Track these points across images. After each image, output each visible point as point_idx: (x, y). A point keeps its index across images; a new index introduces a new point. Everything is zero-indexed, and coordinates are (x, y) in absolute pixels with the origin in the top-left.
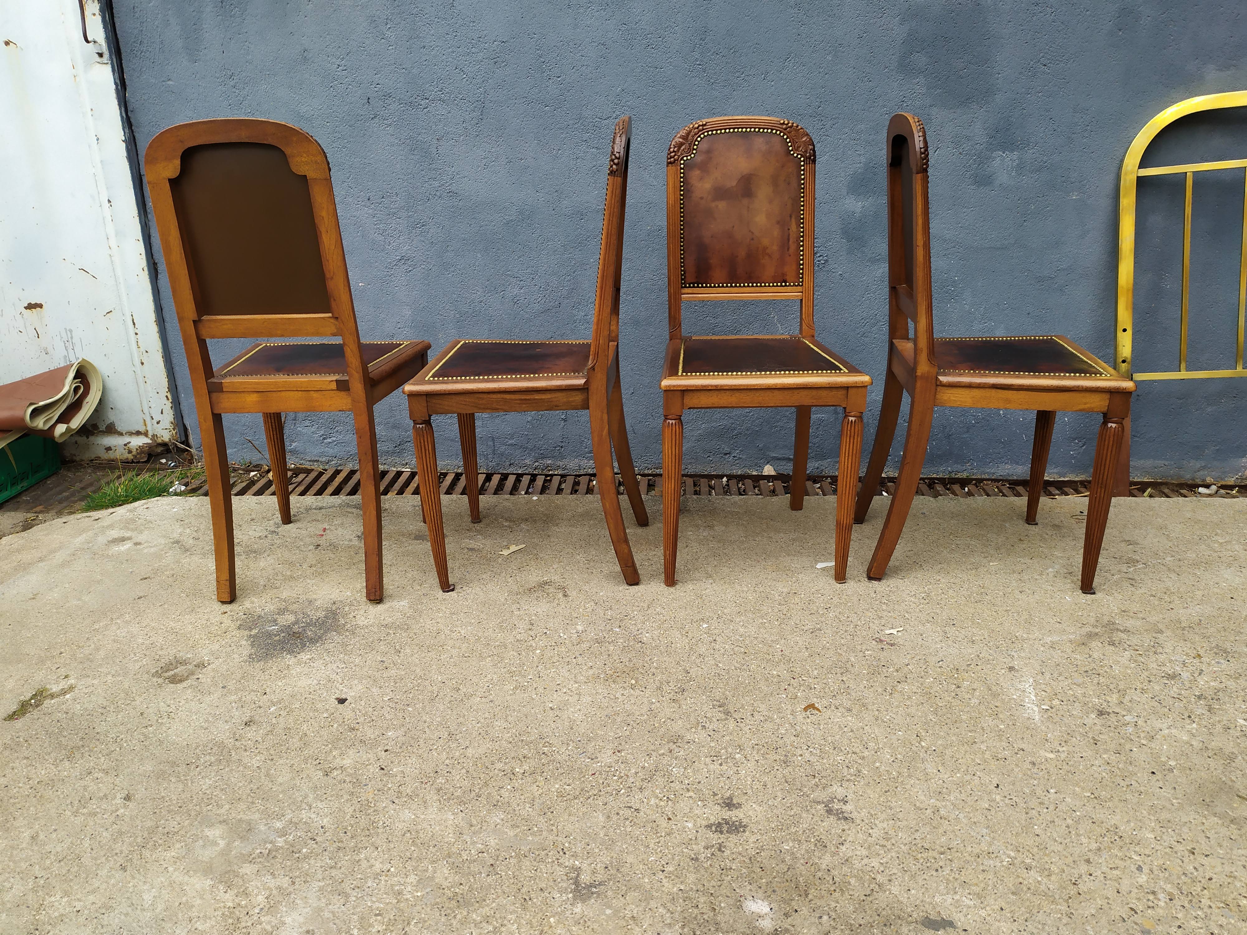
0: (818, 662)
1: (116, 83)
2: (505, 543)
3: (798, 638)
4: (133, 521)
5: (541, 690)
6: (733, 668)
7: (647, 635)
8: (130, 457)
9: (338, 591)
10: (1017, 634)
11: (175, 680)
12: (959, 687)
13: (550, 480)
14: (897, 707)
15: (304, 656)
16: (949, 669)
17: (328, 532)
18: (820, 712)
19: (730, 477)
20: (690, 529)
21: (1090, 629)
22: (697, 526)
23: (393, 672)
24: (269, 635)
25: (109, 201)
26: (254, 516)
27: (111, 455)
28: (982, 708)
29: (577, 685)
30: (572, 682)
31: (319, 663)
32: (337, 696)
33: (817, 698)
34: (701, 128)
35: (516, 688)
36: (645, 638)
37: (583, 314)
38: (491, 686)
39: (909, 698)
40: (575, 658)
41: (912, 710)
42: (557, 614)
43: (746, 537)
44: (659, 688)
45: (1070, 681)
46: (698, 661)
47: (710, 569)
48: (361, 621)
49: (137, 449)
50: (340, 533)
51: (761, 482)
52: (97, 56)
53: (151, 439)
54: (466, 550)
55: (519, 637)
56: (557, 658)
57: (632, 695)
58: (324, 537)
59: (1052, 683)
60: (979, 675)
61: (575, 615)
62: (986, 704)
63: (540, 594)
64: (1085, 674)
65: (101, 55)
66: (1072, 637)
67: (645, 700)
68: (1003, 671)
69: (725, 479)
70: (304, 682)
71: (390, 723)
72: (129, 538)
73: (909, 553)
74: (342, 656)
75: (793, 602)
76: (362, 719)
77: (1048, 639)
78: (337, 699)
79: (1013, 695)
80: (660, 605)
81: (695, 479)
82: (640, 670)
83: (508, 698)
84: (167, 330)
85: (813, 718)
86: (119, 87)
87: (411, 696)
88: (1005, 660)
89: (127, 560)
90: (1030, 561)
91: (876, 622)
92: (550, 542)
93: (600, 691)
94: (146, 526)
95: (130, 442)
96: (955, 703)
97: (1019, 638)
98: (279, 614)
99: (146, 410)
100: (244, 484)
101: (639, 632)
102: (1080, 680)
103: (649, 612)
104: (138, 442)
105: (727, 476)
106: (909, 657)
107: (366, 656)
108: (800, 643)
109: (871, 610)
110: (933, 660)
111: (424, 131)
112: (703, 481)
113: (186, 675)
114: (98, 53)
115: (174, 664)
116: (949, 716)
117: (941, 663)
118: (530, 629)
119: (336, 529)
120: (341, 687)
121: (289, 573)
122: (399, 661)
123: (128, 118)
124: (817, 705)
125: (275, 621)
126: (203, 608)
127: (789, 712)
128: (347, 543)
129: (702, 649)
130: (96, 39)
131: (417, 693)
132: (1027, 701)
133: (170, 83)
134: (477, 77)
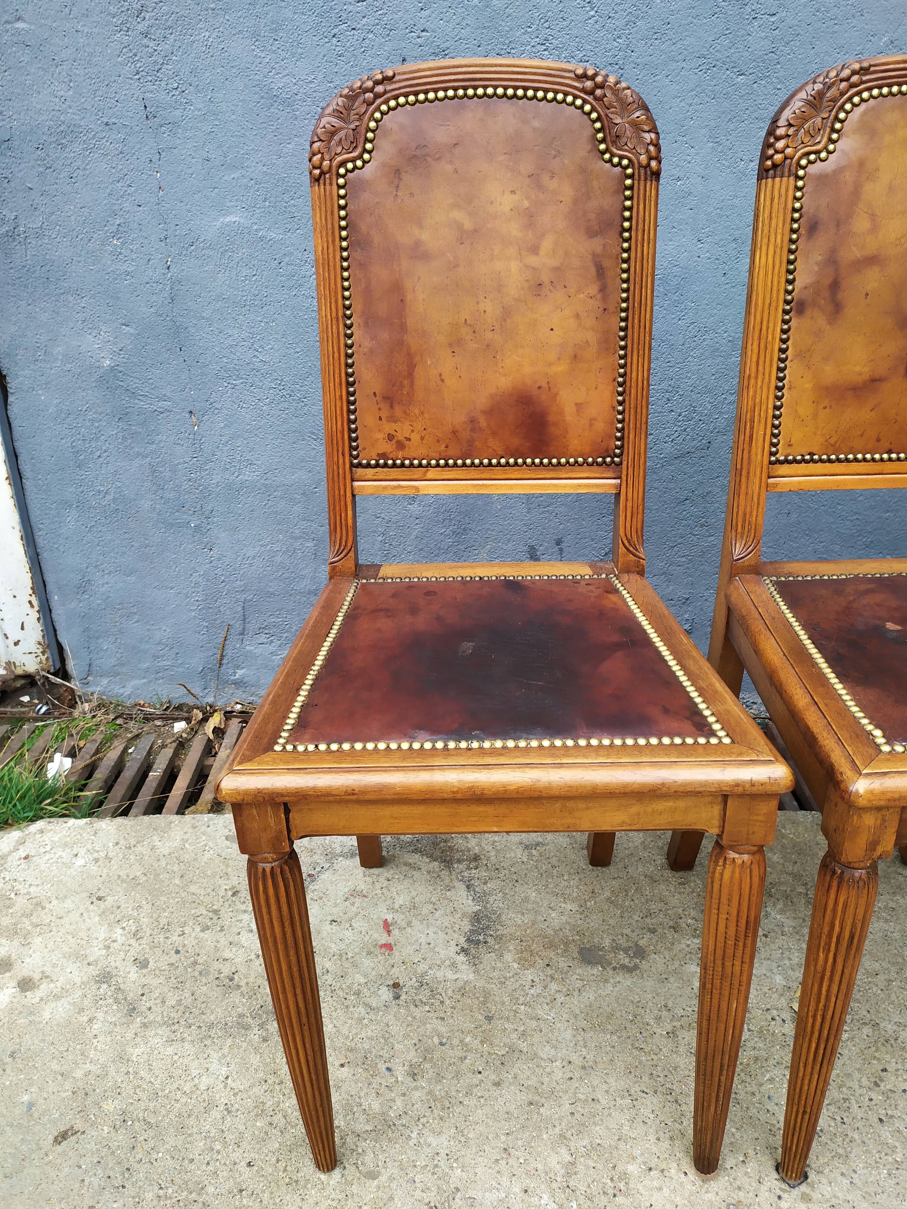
17: (395, 933)
50: (424, 938)
53: (5, 668)
58: (397, 954)
84: (27, 493)
89: (12, 1055)
94: (34, 919)
100: (169, 752)
119: (410, 925)
128: (451, 974)
133: (20, 25)
134: (617, 16)
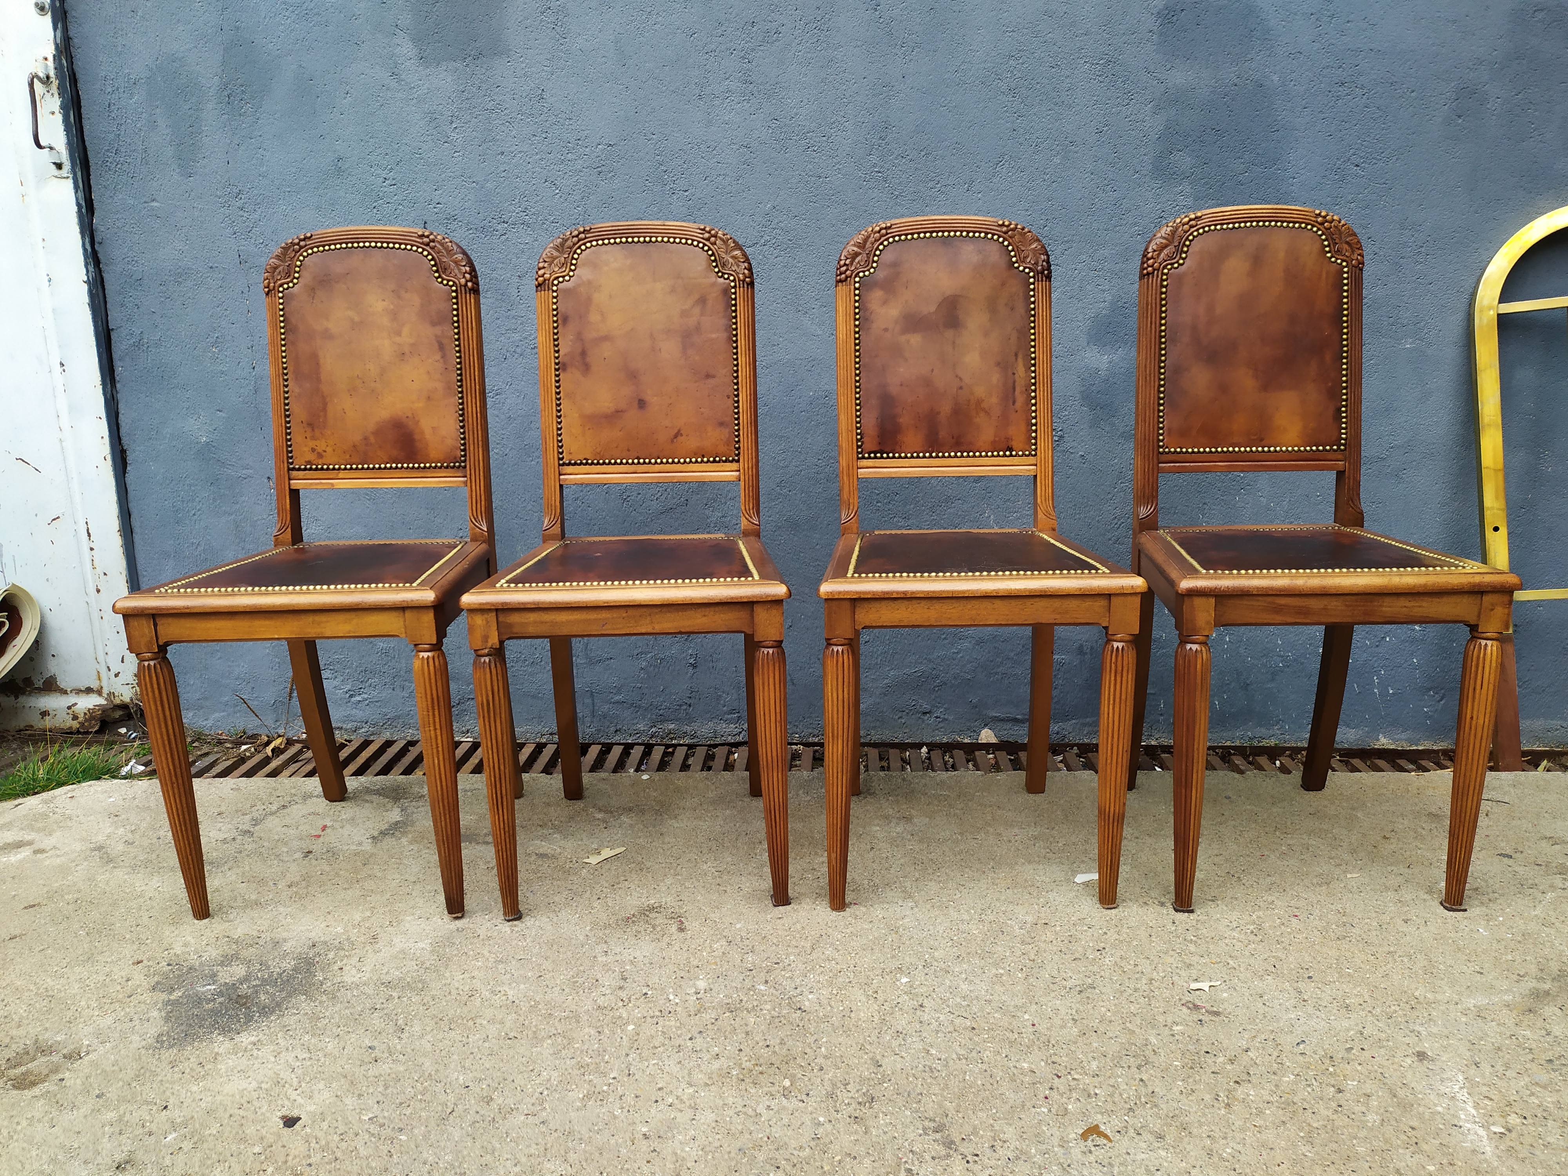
0: (1095, 1045)
1: (78, 205)
2: (595, 846)
3: (1058, 1002)
4: (45, 816)
5: (630, 1099)
6: (954, 1056)
7: (810, 997)
8: (75, 725)
9: (323, 925)
10: (1417, 994)
11: (23, 1083)
12: (1340, 1091)
13: (673, 753)
14: (1243, 1130)
15: (245, 1039)
16: (1317, 1057)
17: (328, 830)
18: (1110, 1141)
19: (932, 746)
20: (876, 822)
21: (1533, 984)
22: (886, 817)
23: (384, 1068)
24: (199, 1000)
25: (62, 365)
26: (223, 809)
27: (48, 723)
28: (1389, 1131)
29: (691, 1090)
30: (684, 1085)
31: (266, 1052)
32: (285, 1112)
33: (1102, 1114)
34: (884, 231)
35: (588, 1096)
36: (808, 1001)
37: (720, 515)
38: (545, 1093)
39: (1260, 1113)
40: (691, 1039)
41: (1269, 1136)
42: (667, 960)
43: (961, 834)
44: (831, 1095)
45: (1527, 1079)
46: (894, 1043)
47: (908, 884)
48: (350, 976)
49: (85, 714)
50: (348, 833)
51: (977, 753)
52: (54, 167)
53: (106, 699)
54: (534, 857)
55: (601, 1001)
56: (660, 1039)
57: (784, 1108)
58: (321, 839)
59: (1500, 1083)
60: (1370, 1067)
61: (696, 963)
62: (1394, 1123)
63: (641, 926)
64: (1550, 1067)
65: (59, 166)
66: (1508, 998)
67: (807, 1119)
68: (1409, 1061)
69: (924, 750)
70: (236, 1086)
71: (364, 1165)
72: (30, 843)
73: (1216, 860)
74: (307, 1037)
75: (1043, 938)
76: (319, 1156)
77: (1471, 1002)
78: (283, 1118)
79: (1436, 1105)
80: (832, 944)
81: (881, 749)
82: (799, 1061)
83: (573, 1115)
84: (136, 545)
85: (1098, 1153)
86: (84, 210)
87: (408, 1112)
88: (1407, 1040)
89: (14, 878)
90: (1407, 870)
91: (1183, 973)
92: (663, 843)
93: (730, 1100)
94: (61, 824)
95: (76, 704)
96: (1341, 1121)
97: (1421, 999)
98: (222, 964)
99: (101, 658)
100: (229, 763)
101: (798, 991)
102: (1544, 1077)
103: (814, 955)
104: (86, 703)
105: (927, 745)
106: (1246, 1035)
107: (347, 1038)
108: (1063, 1011)
109: (1171, 953)
110: (1288, 1040)
111: (501, 265)
112: (893, 753)
113: (45, 1072)
114: (54, 163)
115: (32, 1053)
116: (1334, 1146)
117: (1302, 1046)
118: (621, 988)
119: (342, 827)
120: (294, 1095)
121: (253, 897)
122: (399, 1047)
123: (95, 253)
124: (1102, 1128)
125: (214, 975)
126: (107, 953)
127: (1055, 1141)
128: (354, 847)
129: (901, 1021)
130: (53, 145)
131: (418, 1105)
132: (1463, 1117)
133: (155, 204)
134: (575, 193)
